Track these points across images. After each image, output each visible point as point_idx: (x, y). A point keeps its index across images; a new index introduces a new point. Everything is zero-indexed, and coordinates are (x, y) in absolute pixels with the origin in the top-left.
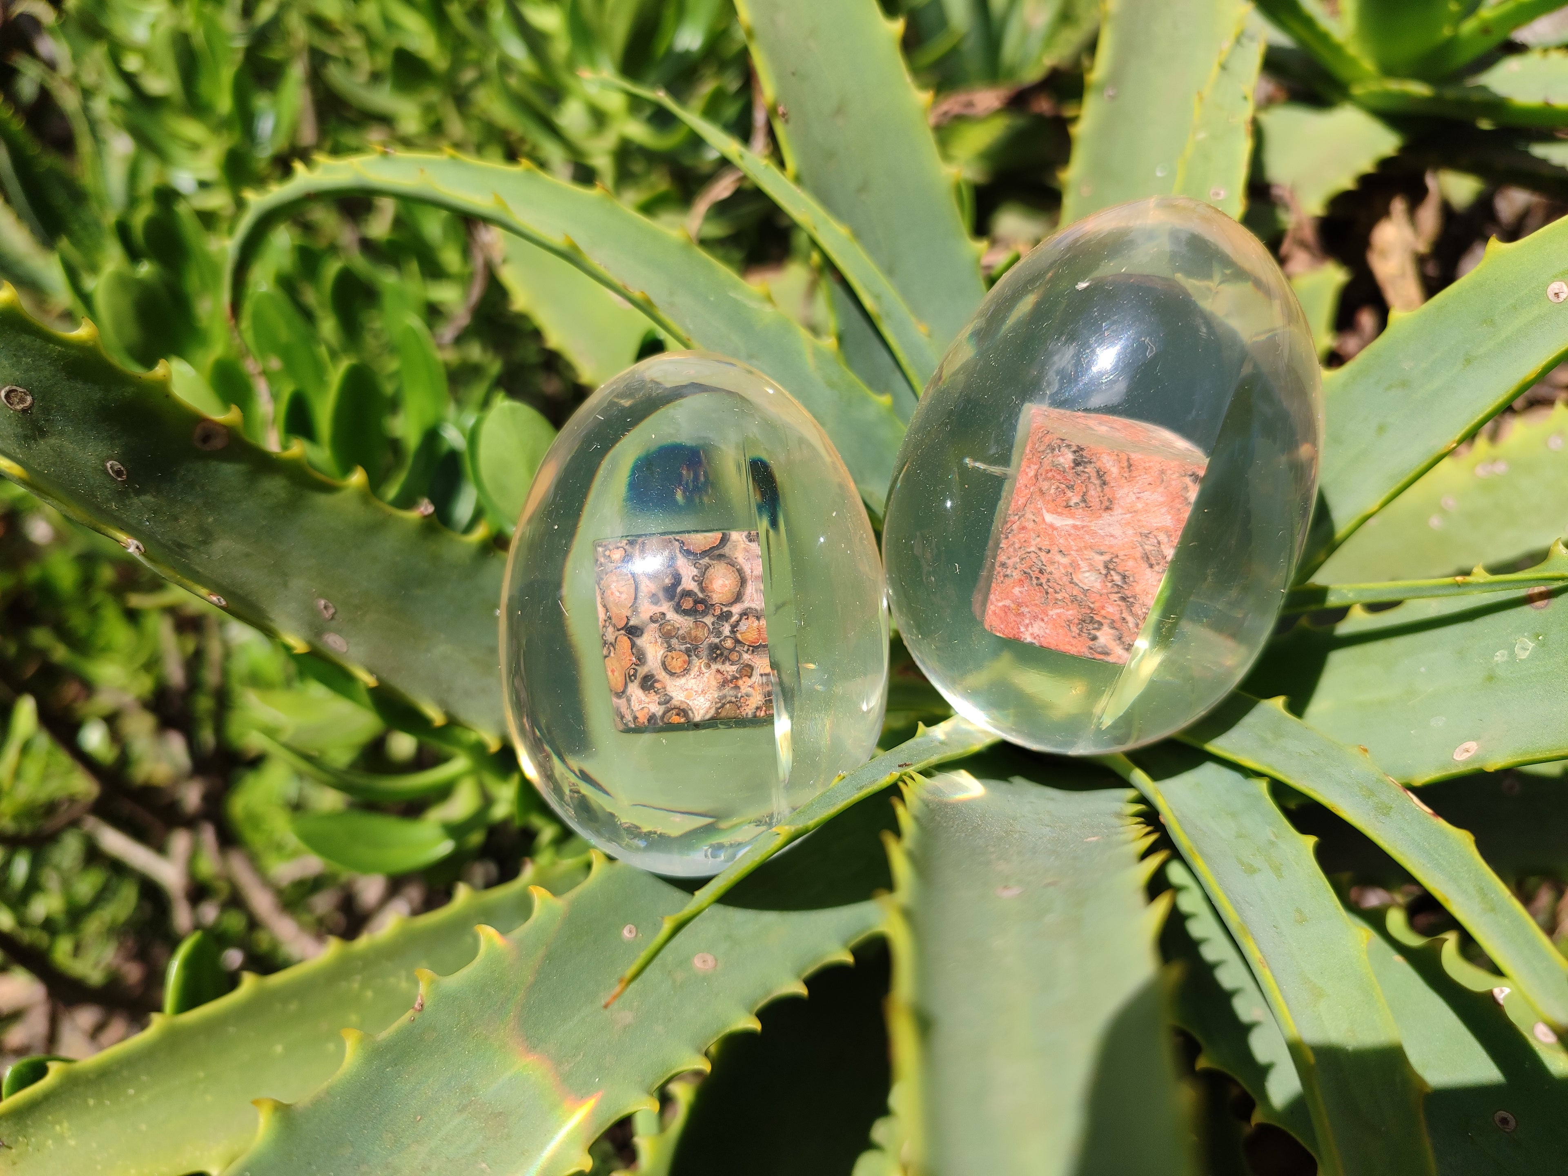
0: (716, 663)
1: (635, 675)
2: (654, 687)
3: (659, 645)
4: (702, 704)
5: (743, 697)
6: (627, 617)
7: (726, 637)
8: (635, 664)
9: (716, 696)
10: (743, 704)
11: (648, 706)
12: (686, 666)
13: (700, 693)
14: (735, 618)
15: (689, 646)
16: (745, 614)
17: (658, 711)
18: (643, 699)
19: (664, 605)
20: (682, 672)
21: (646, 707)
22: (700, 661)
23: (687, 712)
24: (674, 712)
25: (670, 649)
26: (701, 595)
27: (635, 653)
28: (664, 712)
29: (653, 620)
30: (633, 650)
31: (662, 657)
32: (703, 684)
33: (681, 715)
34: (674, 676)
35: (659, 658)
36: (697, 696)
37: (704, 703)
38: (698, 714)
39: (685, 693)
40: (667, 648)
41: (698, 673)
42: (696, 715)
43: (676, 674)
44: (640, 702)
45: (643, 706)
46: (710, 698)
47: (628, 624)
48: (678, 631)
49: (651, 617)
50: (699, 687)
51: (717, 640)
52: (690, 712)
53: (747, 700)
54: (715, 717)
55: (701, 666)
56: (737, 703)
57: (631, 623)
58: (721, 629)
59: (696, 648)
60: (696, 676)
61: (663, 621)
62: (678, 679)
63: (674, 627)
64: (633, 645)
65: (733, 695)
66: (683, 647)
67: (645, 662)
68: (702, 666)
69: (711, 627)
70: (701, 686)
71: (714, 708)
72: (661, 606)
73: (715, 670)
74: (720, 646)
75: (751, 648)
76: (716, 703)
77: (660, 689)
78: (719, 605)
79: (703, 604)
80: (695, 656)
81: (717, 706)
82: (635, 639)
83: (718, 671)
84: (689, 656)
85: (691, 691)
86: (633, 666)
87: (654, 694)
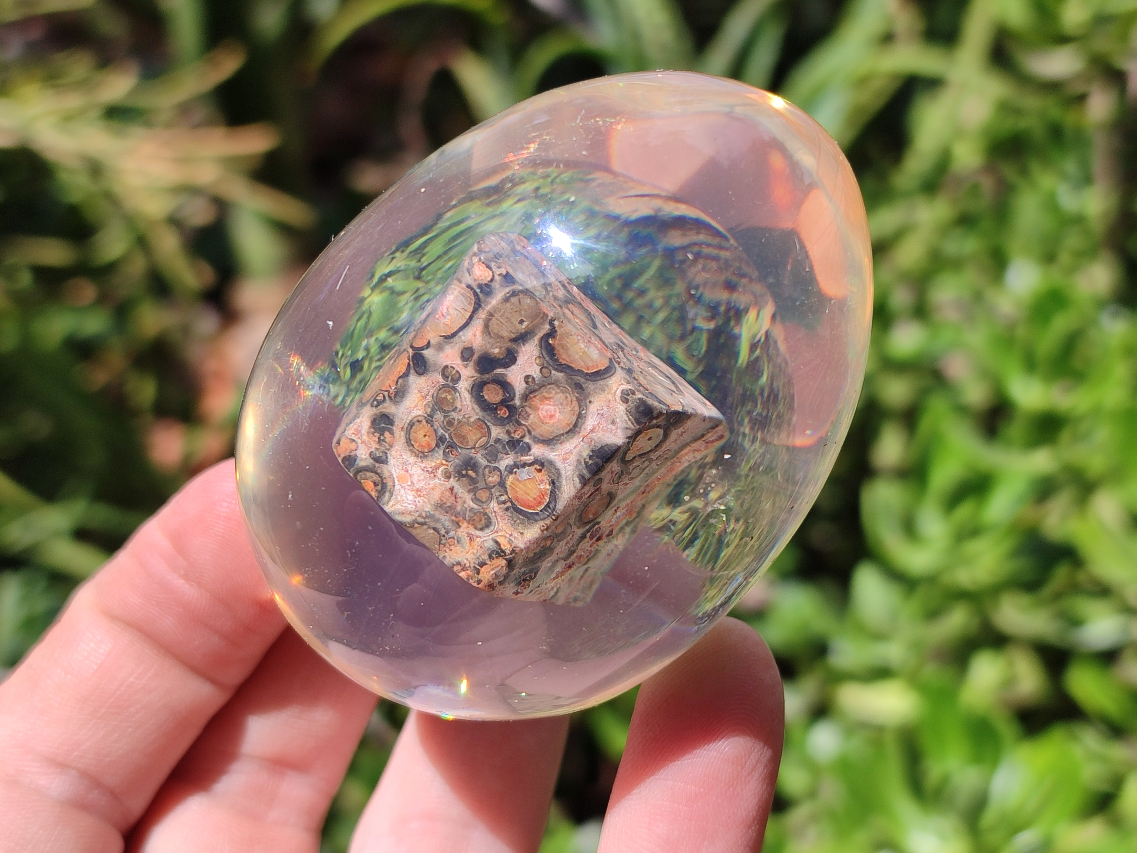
0: (458, 480)
1: (379, 403)
2: (383, 435)
3: (424, 403)
4: (407, 501)
5: (454, 538)
6: (429, 343)
7: (496, 469)
8: (388, 394)
9: (427, 509)
10: (447, 545)
11: (359, 444)
12: (426, 451)
13: (414, 488)
14: (528, 459)
15: (447, 437)
16: (542, 464)
17: (361, 460)
18: (363, 432)
19: (469, 368)
20: (418, 450)
21: (357, 443)
22: (444, 462)
23: (385, 492)
24: (376, 478)
25: (429, 419)
26: (517, 402)
27: (399, 383)
28: (367, 466)
29: (445, 371)
30: (400, 381)
31: (415, 417)
32: (425, 484)
33: (377, 488)
34: (409, 446)
35: (413, 415)
36: (409, 488)
37: (410, 502)
38: (393, 505)
39: (403, 472)
40: (428, 415)
41: (430, 470)
42: (391, 503)
43: (412, 447)
44: (358, 432)
45: (355, 439)
46: (418, 504)
47: (423, 350)
48: (453, 411)
49: (446, 367)
50: (419, 482)
51: (483, 462)
52: (387, 494)
53: (453, 545)
54: (406, 526)
55: (440, 467)
56: (443, 538)
57: (426, 353)
58: (500, 456)
59: (452, 446)
60: (425, 469)
61: (451, 384)
62: (409, 453)
63: (454, 402)
64: (406, 375)
65: (446, 527)
66: (441, 432)
67: (398, 402)
68: (441, 469)
69: (492, 442)
70: (421, 484)
71: (414, 518)
72: (466, 366)
73: (449, 486)
74: (481, 470)
75: (509, 504)
76: (420, 516)
77: (386, 442)
78: (526, 429)
79: (509, 412)
80: (442, 451)
81: (418, 518)
82: (412, 371)
83: (452, 489)
84: (437, 446)
85: (409, 477)
86: (386, 394)
87: (377, 440)
